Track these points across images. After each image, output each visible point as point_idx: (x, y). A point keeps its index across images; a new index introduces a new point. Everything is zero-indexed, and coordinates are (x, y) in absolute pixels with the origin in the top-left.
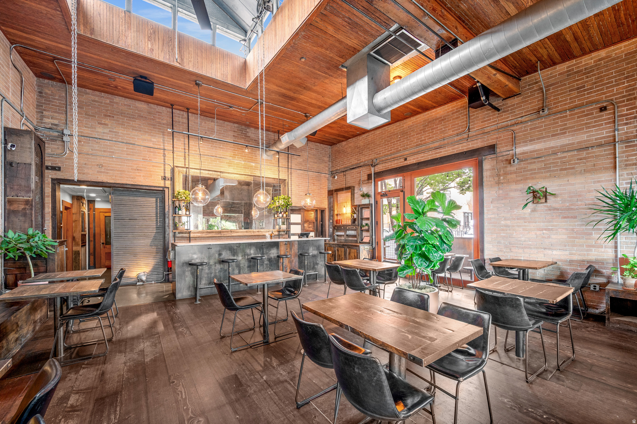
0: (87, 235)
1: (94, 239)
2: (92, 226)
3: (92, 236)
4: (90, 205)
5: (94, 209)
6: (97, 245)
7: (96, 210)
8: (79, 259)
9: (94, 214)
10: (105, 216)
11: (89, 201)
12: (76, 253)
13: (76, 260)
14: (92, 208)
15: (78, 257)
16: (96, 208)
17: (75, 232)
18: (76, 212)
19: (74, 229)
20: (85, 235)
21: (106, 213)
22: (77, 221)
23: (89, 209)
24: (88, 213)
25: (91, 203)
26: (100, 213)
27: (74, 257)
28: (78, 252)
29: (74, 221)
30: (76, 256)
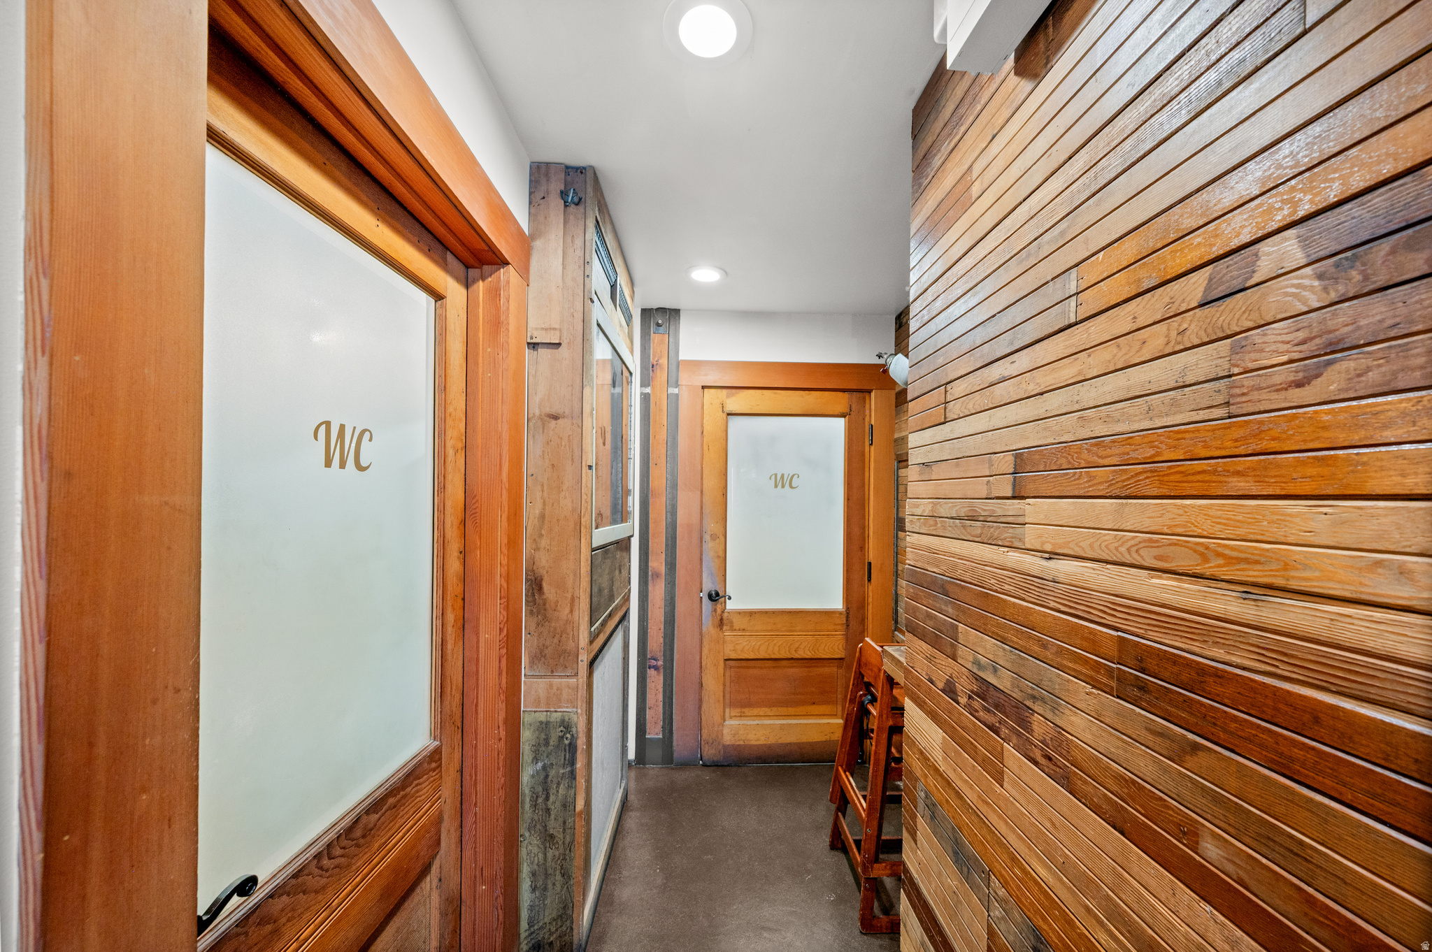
0: (635, 542)
1: (671, 565)
2: (660, 479)
3: (658, 544)
4: (655, 338)
5: (677, 366)
6: (681, 607)
7: (684, 378)
8: (568, 805)
9: (674, 400)
10: (728, 413)
11: (646, 313)
12: (552, 743)
13: (548, 810)
14: (664, 361)
15: (559, 784)
16: (681, 358)
17: (541, 536)
18: (555, 329)
19: (539, 505)
20: (623, 545)
21: (733, 395)
22: (560, 421)
23: (649, 368)
24: (642, 394)
25: (658, 325)
26: (701, 394)
27: (533, 776)
28: (561, 734)
29: (540, 418)
30: (544, 768)
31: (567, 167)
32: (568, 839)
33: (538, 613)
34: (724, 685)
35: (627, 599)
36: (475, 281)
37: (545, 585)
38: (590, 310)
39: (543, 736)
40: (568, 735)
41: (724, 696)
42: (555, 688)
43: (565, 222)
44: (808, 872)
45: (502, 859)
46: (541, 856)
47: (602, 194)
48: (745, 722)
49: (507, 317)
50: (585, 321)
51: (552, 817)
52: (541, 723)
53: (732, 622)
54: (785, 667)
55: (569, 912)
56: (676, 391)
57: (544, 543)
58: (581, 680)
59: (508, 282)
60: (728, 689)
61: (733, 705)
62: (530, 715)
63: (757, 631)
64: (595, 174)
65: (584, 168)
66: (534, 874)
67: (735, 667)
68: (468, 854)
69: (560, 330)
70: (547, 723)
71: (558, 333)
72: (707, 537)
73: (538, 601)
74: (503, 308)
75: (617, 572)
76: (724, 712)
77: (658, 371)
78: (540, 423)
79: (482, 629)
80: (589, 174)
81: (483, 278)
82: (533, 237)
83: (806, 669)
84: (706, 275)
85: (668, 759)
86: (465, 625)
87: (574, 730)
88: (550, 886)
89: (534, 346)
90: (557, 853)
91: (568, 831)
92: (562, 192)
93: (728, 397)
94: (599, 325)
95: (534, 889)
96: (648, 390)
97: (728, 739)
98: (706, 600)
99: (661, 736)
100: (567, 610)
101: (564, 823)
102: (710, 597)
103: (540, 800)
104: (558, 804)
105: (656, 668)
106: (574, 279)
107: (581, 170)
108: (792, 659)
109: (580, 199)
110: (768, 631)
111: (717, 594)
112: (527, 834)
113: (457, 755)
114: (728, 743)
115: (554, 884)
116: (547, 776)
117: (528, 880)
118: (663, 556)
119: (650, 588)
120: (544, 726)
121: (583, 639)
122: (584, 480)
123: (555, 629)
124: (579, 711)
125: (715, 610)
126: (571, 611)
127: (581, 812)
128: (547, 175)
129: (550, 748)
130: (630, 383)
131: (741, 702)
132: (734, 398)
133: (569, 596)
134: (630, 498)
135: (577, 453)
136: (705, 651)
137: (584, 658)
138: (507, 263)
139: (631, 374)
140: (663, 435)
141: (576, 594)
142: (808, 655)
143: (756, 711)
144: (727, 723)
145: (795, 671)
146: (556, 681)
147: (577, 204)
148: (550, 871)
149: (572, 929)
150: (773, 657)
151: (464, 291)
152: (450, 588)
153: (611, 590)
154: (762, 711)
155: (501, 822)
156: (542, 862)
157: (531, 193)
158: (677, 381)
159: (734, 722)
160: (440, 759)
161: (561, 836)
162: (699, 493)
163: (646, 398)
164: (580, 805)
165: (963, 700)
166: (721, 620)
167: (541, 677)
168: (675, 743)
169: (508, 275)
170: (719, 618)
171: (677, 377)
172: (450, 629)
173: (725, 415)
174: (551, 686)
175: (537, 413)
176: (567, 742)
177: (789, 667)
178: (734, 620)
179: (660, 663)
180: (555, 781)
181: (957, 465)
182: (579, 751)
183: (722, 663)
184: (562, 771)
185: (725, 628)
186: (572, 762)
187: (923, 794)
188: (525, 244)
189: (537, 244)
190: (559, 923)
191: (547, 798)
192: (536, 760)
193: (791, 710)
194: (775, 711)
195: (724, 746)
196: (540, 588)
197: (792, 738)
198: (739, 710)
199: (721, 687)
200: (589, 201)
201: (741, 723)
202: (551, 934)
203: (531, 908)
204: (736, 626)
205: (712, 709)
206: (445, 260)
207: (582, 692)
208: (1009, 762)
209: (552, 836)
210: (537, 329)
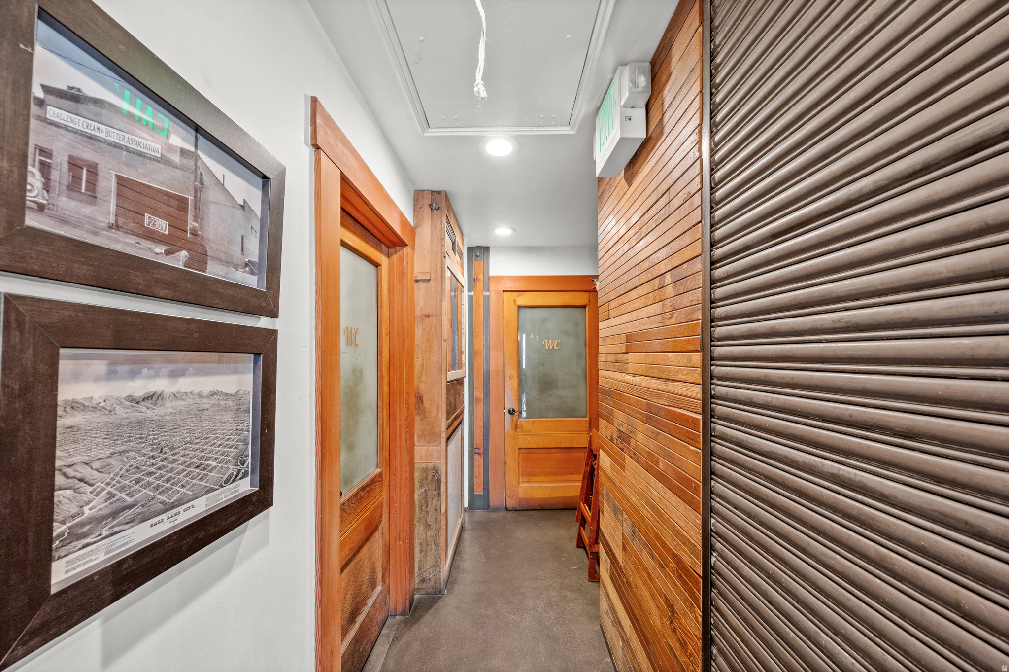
0: (466, 381)
1: (487, 394)
2: (480, 345)
3: (479, 382)
4: (476, 263)
5: (488, 279)
6: (493, 418)
7: (492, 286)
8: (437, 510)
9: (487, 299)
10: (519, 307)
11: (470, 250)
12: (429, 478)
13: (427, 512)
14: (481, 277)
15: (432, 499)
16: (491, 274)
17: (422, 375)
18: (427, 272)
19: (421, 359)
20: (460, 381)
21: (521, 295)
22: (430, 318)
23: (473, 281)
24: (468, 296)
25: (477, 256)
26: (502, 295)
27: (420, 495)
28: (433, 474)
29: (421, 317)
30: (425, 491)
31: (432, 191)
32: (438, 527)
33: (421, 414)
34: (519, 463)
35: (462, 412)
36: (392, 255)
37: (424, 399)
38: (445, 263)
39: (424, 475)
40: (437, 475)
41: (519, 470)
42: (430, 451)
43: (432, 219)
44: (564, 557)
45: (408, 530)
46: (424, 535)
47: (449, 203)
48: (531, 485)
49: (407, 271)
50: (442, 268)
51: (430, 516)
52: (424, 468)
53: (522, 427)
54: (554, 453)
55: (439, 563)
56: (488, 293)
57: (423, 379)
58: (443, 447)
59: (407, 254)
60: (521, 466)
61: (524, 474)
62: (419, 464)
63: (537, 432)
64: (446, 194)
65: (441, 192)
66: (421, 544)
67: (525, 453)
68: (393, 526)
69: (430, 273)
70: (426, 469)
71: (429, 274)
72: (507, 378)
73: (421, 408)
74: (405, 267)
75: (458, 396)
76: (519, 479)
77: (478, 282)
78: (420, 319)
79: (397, 419)
80: (443, 195)
81: (396, 253)
82: (416, 227)
83: (567, 454)
84: (503, 232)
85: (487, 507)
86: (391, 416)
87: (440, 472)
88: (429, 550)
89: (417, 281)
90: (432, 534)
91: (438, 523)
92: (430, 205)
93: (518, 296)
94: (448, 268)
95: (421, 552)
96: (472, 293)
97: (521, 495)
98: (507, 414)
99: (482, 493)
100: (435, 412)
101: (436, 518)
102: (509, 412)
103: (423, 507)
104: (432, 509)
105: (479, 454)
106: (436, 247)
107: (439, 193)
108: (558, 448)
109: (439, 208)
110: (543, 432)
111: (514, 411)
112: (417, 524)
113: (388, 479)
114: (521, 497)
115: (431, 549)
116: (427, 495)
117: (418, 547)
118: (482, 389)
119: (475, 408)
120: (425, 470)
121: (444, 426)
122: (443, 347)
123: (430, 422)
124: (442, 462)
125: (513, 420)
126: (438, 413)
127: (443, 514)
128: (422, 196)
129: (428, 481)
130: (462, 292)
131: (529, 474)
132: (521, 297)
133: (436, 405)
134: (463, 356)
135: (439, 333)
136: (507, 444)
137: (444, 436)
138: (407, 245)
139: (463, 287)
140: (481, 319)
141: (440, 404)
142: (568, 445)
143: (537, 478)
144: (520, 485)
145: (560, 455)
146: (430, 448)
147: (437, 210)
148: (429, 543)
149: (440, 572)
150: (547, 447)
151: (388, 260)
152: (384, 399)
153: (455, 405)
154: (541, 478)
155: (407, 512)
156: (425, 538)
157: (414, 206)
158: (489, 288)
159: (525, 485)
160: (382, 477)
161: (434, 525)
162: (502, 352)
163: (471, 298)
164: (443, 510)
165: (615, 442)
166: (516, 425)
167: (423, 445)
168: (490, 497)
169: (406, 250)
170: (515, 424)
171: (489, 285)
172: (385, 418)
173: (516, 308)
174: (428, 450)
175: (419, 314)
176: (436, 478)
177: (556, 453)
178: (524, 425)
179: (481, 451)
180: (431, 498)
181: (613, 338)
182: (442, 483)
183: (517, 450)
184: (434, 493)
185: (518, 430)
186: (439, 488)
187: (605, 491)
188: (413, 232)
189: (418, 230)
190: (434, 569)
191: (427, 506)
192: (421, 487)
193: (558, 478)
194: (548, 478)
195: (519, 499)
196: (422, 402)
197: (558, 494)
198: (527, 478)
199: (517, 464)
200: (443, 208)
201: (529, 485)
202: (430, 574)
203: (420, 561)
204: (525, 429)
205: (511, 477)
206: (381, 248)
207: (444, 453)
208: (627, 461)
209: (429, 525)
210: (418, 273)
